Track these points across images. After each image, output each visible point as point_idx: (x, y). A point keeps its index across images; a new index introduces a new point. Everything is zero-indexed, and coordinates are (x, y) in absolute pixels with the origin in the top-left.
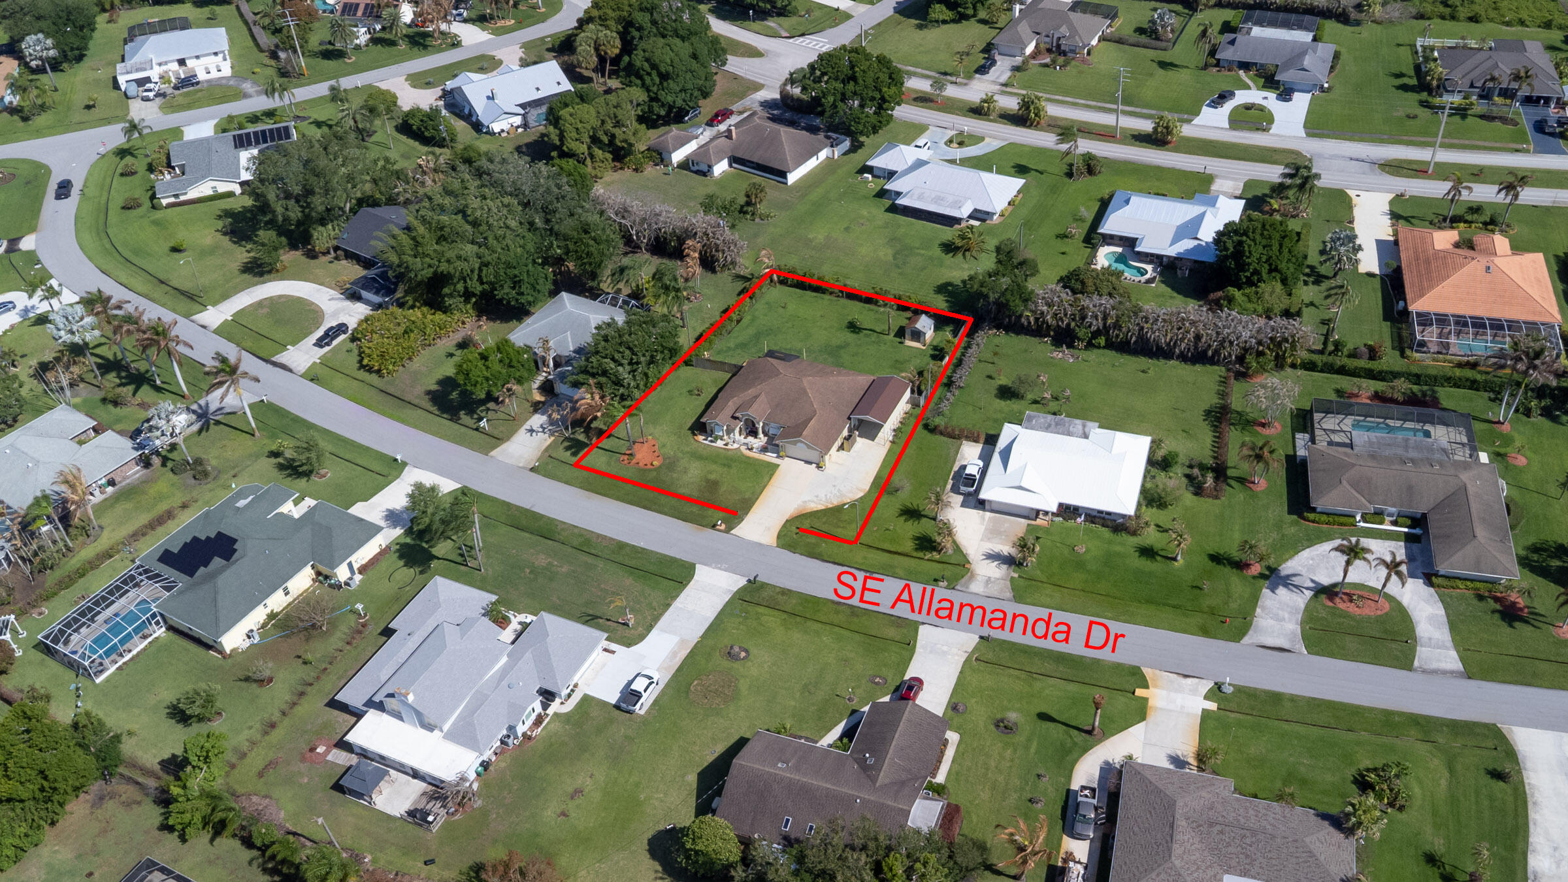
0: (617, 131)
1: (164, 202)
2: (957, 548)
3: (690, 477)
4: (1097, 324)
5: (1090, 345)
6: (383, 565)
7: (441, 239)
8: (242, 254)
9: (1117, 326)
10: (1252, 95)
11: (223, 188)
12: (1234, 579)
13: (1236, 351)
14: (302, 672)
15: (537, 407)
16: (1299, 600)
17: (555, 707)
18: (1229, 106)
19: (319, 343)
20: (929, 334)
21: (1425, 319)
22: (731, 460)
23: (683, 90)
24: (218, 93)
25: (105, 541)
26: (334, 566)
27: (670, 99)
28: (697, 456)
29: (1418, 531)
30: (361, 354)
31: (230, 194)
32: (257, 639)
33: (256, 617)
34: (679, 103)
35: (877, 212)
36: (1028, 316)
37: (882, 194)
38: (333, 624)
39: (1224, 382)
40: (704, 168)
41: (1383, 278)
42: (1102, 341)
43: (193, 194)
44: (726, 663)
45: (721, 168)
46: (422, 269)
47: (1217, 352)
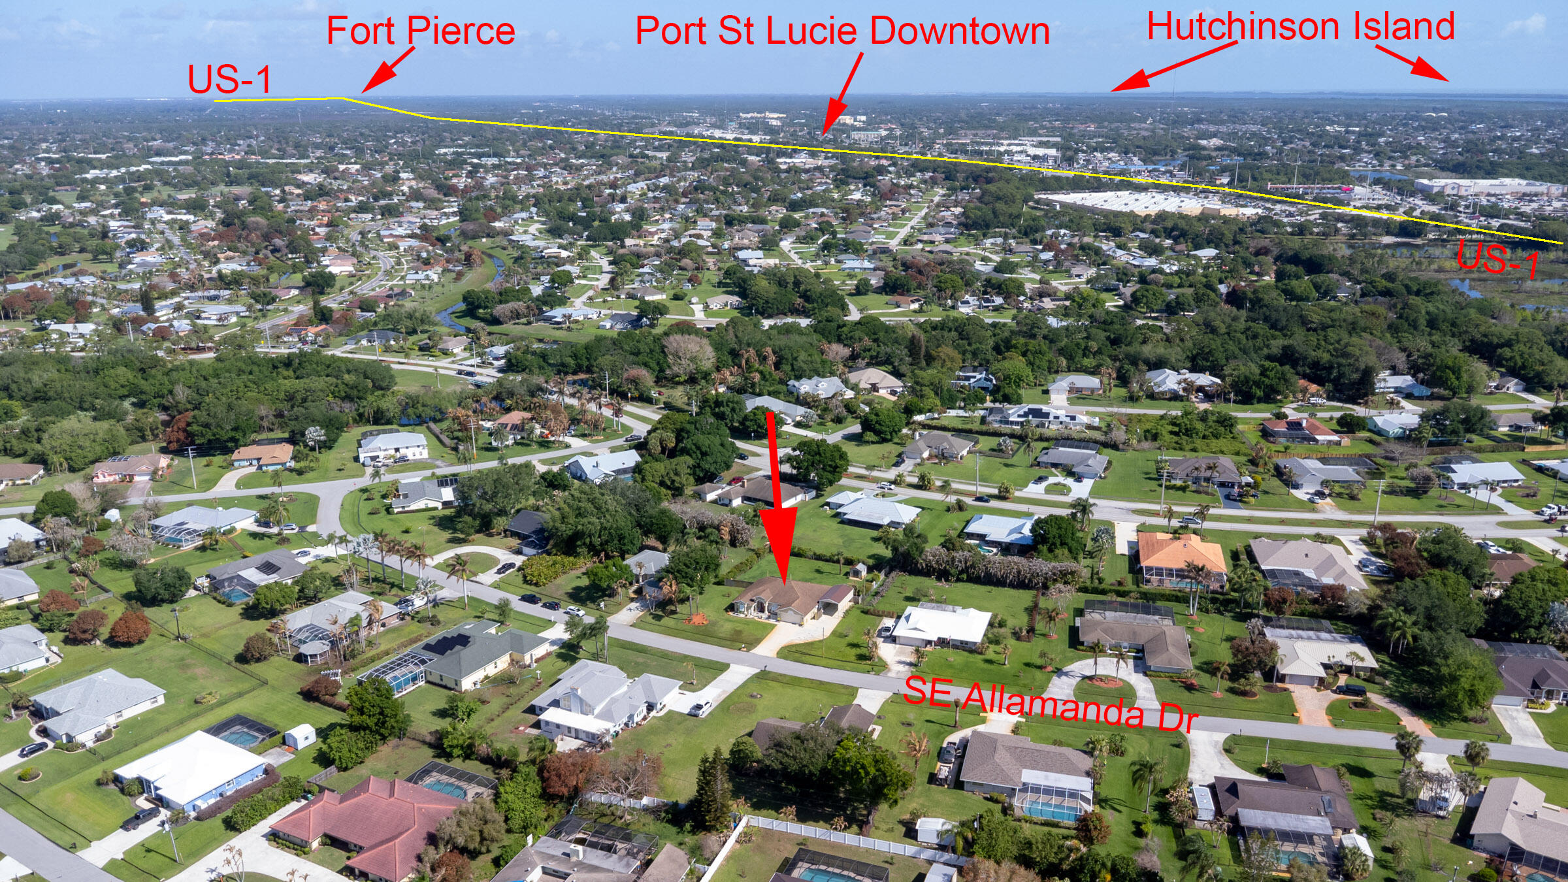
0: (676, 478)
1: (396, 511)
2: (880, 659)
3: (726, 627)
4: (961, 566)
5: (958, 580)
6: (549, 660)
7: (579, 515)
8: (447, 535)
9: (973, 566)
10: (1060, 479)
11: (432, 504)
12: (1038, 674)
13: (1041, 580)
14: (506, 700)
15: (632, 600)
16: (1074, 681)
17: (653, 714)
18: (1044, 484)
19: (499, 572)
20: (864, 573)
21: (1149, 569)
22: (748, 622)
23: (715, 462)
24: (419, 465)
25: (383, 648)
26: (523, 653)
27: (707, 467)
28: (729, 620)
29: (1140, 655)
30: (525, 577)
31: (435, 509)
32: (478, 686)
33: (479, 675)
34: (712, 469)
35: (834, 524)
36: (922, 564)
37: (837, 515)
38: (522, 682)
39: (1036, 596)
40: (727, 502)
41: (1130, 557)
42: (965, 576)
43: (413, 507)
44: (750, 699)
45: (737, 502)
46: (566, 530)
47: (1030, 581)
